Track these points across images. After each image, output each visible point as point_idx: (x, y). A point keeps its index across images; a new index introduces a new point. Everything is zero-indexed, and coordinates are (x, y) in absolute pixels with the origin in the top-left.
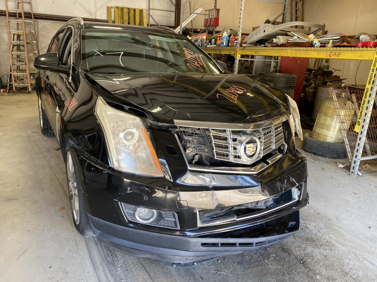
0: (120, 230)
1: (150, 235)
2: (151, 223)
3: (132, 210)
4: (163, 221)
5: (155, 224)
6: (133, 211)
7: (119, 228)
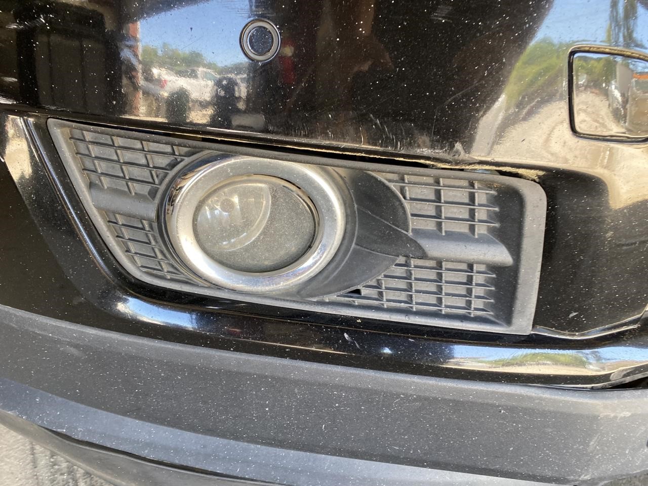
0: (73, 351)
1: (296, 383)
2: (302, 291)
3: (145, 189)
4: (400, 271)
5: (334, 297)
6: (153, 193)
7: (59, 342)
